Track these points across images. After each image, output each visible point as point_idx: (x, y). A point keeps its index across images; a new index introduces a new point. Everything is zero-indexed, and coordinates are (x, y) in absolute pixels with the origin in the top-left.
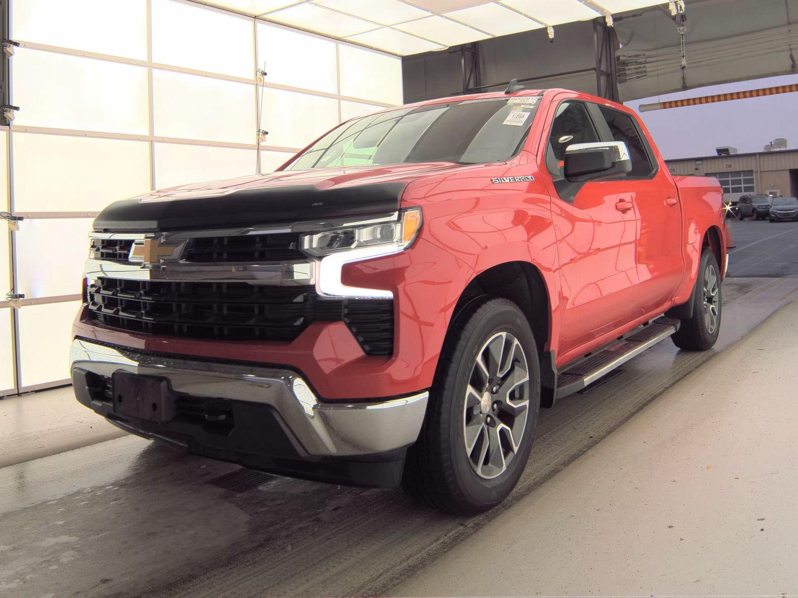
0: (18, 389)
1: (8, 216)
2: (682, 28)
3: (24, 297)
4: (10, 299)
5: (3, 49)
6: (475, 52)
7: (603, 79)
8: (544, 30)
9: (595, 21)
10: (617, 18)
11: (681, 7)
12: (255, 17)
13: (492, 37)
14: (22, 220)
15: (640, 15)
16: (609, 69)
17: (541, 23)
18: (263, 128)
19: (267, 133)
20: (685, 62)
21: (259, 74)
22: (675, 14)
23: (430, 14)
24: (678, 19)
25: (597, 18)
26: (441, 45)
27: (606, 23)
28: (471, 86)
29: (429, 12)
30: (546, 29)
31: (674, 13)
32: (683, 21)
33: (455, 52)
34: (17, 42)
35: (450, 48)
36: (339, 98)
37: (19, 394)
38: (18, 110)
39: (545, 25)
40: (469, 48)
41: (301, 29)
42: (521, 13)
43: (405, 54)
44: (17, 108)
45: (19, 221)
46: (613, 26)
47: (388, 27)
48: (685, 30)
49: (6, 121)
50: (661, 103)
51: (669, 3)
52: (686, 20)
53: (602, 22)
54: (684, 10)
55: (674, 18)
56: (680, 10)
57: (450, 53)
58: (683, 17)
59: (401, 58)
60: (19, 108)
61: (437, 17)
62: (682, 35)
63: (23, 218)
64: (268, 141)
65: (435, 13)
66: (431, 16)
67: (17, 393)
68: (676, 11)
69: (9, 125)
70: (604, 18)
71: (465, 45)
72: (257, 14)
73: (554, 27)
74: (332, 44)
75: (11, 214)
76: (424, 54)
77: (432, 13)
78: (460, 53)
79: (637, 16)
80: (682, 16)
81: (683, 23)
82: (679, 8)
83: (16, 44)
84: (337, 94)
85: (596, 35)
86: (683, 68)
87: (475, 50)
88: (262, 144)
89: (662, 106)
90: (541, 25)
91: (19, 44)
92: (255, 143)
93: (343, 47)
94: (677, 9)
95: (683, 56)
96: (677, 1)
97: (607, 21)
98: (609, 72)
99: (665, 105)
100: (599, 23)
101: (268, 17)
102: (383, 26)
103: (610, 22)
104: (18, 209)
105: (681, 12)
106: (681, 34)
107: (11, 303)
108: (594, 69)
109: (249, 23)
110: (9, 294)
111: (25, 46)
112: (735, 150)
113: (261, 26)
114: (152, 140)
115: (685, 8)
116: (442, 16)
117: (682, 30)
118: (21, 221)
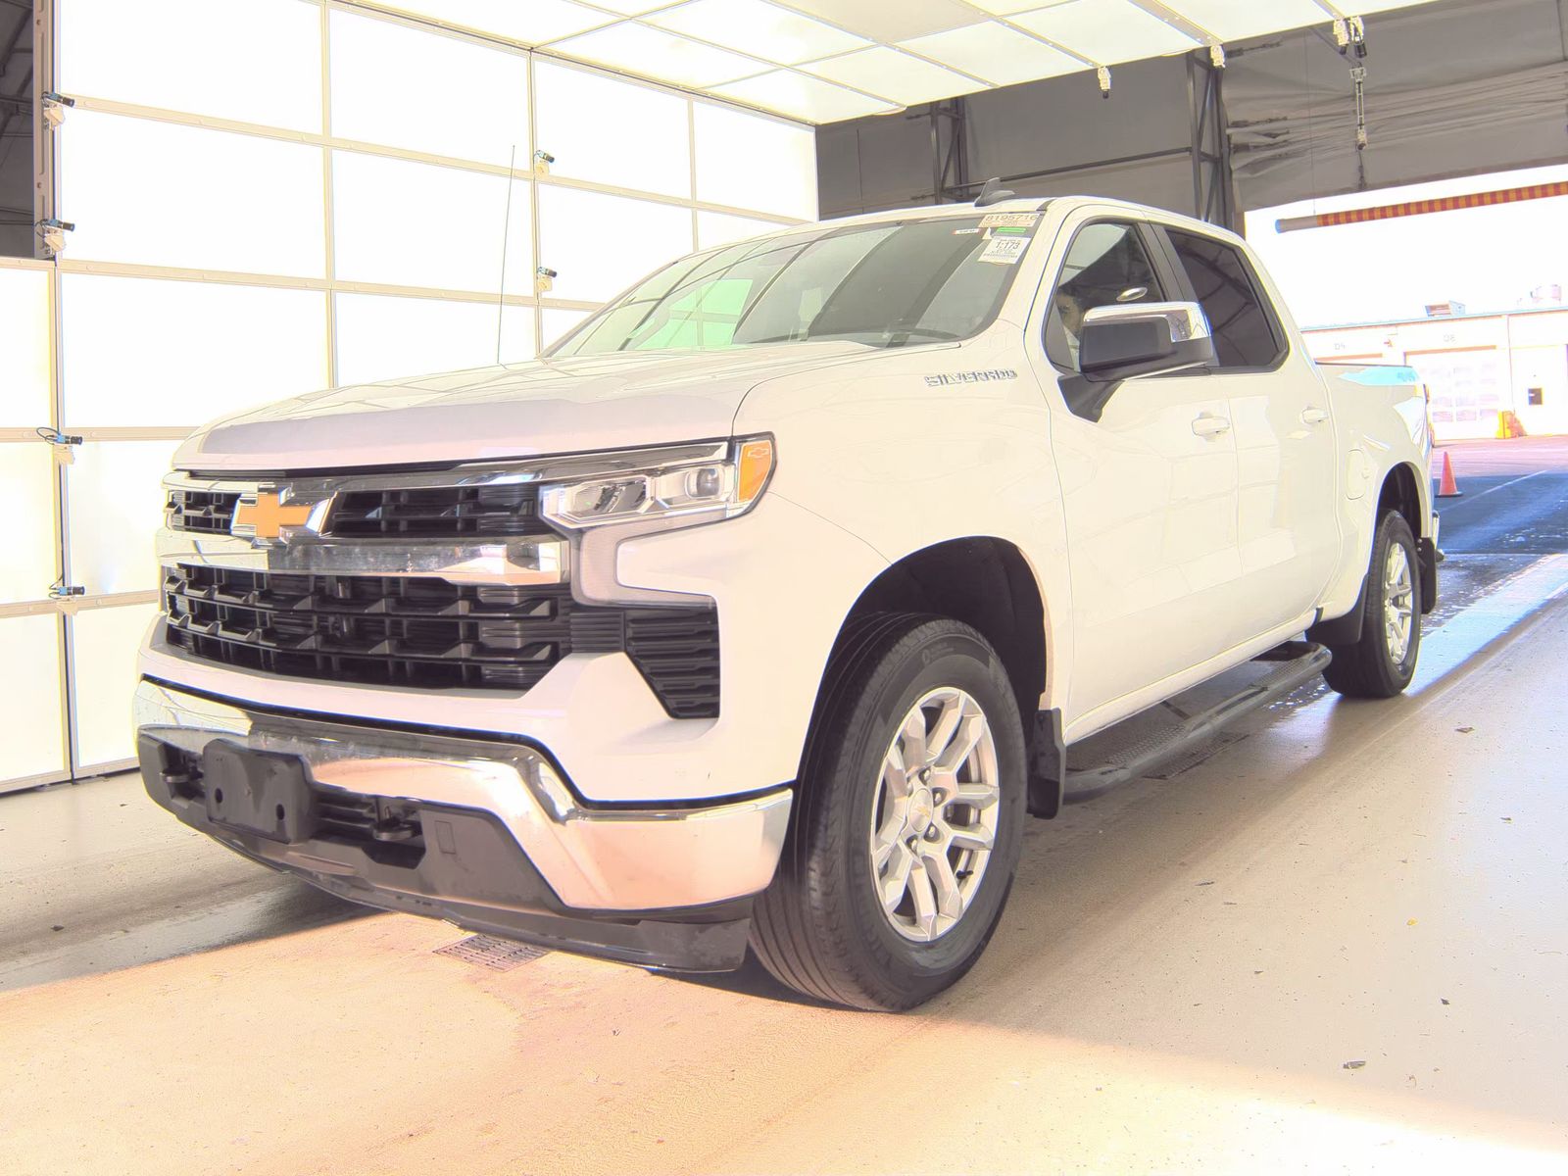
0: (71, 770)
1: (53, 436)
2: (1358, 70)
3: (83, 593)
4: (56, 596)
5: (43, 111)
6: (956, 116)
7: (1206, 168)
8: (1092, 75)
9: (1191, 58)
10: (1232, 50)
11: (1356, 30)
12: (531, 50)
13: (989, 88)
14: (80, 444)
15: (1278, 44)
16: (1217, 149)
17: (1086, 61)
18: (547, 264)
19: (554, 274)
20: (1365, 135)
21: (538, 159)
22: (1346, 42)
23: (868, 43)
24: (1351, 51)
25: (1193, 51)
26: (891, 102)
27: (1211, 61)
28: (950, 182)
29: (866, 38)
30: (1094, 73)
31: (1343, 40)
32: (1361, 56)
33: (918, 116)
34: (71, 98)
35: (910, 108)
36: (694, 205)
37: (73, 781)
38: (72, 230)
39: (1093, 64)
40: (945, 109)
41: (621, 72)
42: (1046, 42)
43: (822, 121)
44: (69, 227)
45: (74, 445)
46: (1224, 66)
47: (791, 68)
48: (1365, 75)
49: (47, 252)
50: (1318, 216)
51: (1333, 22)
52: (1366, 54)
53: (1204, 58)
54: (1362, 34)
55: (1343, 51)
56: (1356, 35)
57: (910, 118)
58: (1360, 49)
59: (814, 129)
60: (73, 225)
61: (883, 49)
62: (1359, 83)
63: (81, 438)
64: (558, 289)
65: (879, 42)
66: (873, 47)
67: (70, 778)
68: (1347, 38)
69: (53, 258)
70: (1208, 50)
71: (938, 103)
72: (535, 42)
73: (1110, 68)
74: (680, 103)
75: (58, 432)
76: (857, 120)
77: (873, 41)
78: (929, 118)
79: (1271, 46)
80: (1359, 47)
81: (1362, 60)
82: (1353, 32)
83: (69, 102)
84: (690, 198)
85: (1192, 84)
86: (1361, 147)
87: (957, 113)
88: (545, 295)
89: (1321, 221)
90: (1085, 64)
91: (73, 101)
92: (530, 293)
93: (701, 108)
94: (1350, 34)
95: (1361, 125)
96: (1349, 19)
97: (1212, 57)
98: (1218, 155)
99: (1325, 220)
100: (1197, 60)
101: (557, 48)
102: (778, 67)
103: (1218, 59)
104: (72, 423)
105: (1357, 39)
106: (1357, 81)
107: (58, 603)
108: (1188, 149)
109: (520, 62)
110: (55, 586)
111: (85, 107)
112: (1461, 306)
113: (542, 67)
114: (331, 288)
115: (1364, 32)
116: (893, 48)
117: (1359, 73)
118: (78, 445)
